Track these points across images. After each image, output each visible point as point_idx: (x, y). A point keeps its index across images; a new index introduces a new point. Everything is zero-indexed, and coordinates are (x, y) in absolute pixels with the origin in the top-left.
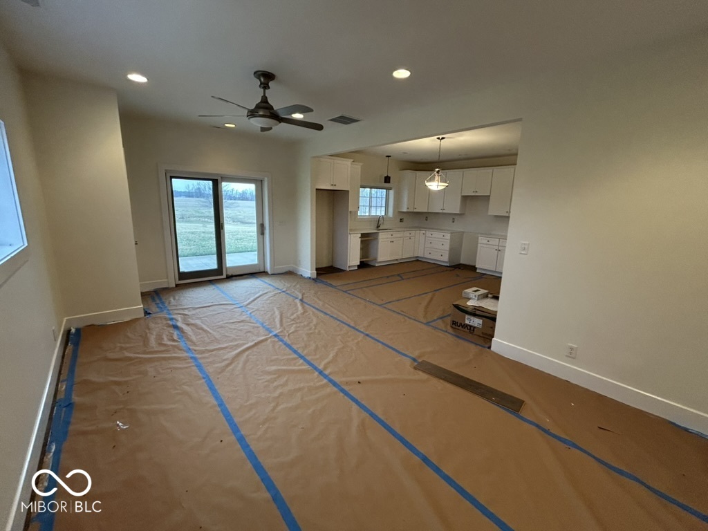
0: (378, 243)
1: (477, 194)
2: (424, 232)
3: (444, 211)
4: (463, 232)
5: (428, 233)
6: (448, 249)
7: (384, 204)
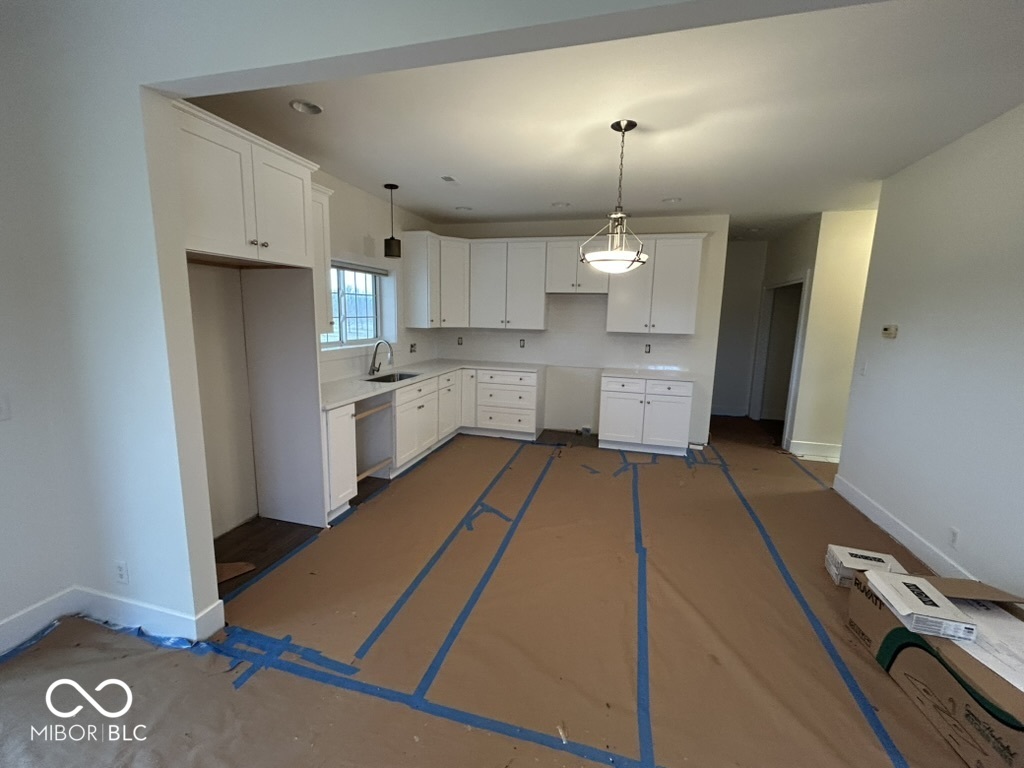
0: (393, 418)
1: (579, 290)
2: (473, 372)
3: (509, 326)
4: (547, 366)
5: (483, 375)
6: (534, 407)
7: (371, 313)
